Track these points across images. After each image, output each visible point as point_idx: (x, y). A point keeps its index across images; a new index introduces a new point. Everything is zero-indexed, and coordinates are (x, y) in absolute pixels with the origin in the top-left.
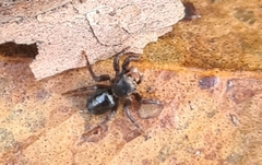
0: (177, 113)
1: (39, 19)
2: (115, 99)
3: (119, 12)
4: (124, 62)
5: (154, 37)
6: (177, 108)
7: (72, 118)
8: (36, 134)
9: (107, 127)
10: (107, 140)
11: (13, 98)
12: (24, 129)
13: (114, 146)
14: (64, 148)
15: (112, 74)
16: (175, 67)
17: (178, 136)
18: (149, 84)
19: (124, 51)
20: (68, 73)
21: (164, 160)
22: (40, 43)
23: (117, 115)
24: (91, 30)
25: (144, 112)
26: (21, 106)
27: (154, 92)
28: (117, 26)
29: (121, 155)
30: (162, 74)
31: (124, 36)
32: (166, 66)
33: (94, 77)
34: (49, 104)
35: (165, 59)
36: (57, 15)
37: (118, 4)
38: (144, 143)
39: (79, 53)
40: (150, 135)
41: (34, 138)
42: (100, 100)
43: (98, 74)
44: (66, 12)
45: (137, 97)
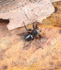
0: (52, 41)
1: (10, 11)
2: (33, 37)
3: (34, 10)
4: (36, 25)
5: (45, 18)
6: (52, 39)
7: (20, 42)
9: (30, 45)
10: (31, 49)
12: (5, 45)
13: (33, 51)
14: (17, 51)
15: (32, 29)
16: (52, 27)
17: (52, 48)
18: (44, 32)
19: (36, 22)
20: (19, 28)
21: (48, 55)
22: (10, 19)
23: (34, 41)
24: (26, 15)
26: (4, 38)
27: (45, 35)
28: (34, 14)
29: (35, 54)
30: (48, 29)
31: (36, 17)
32: (49, 27)
33: (27, 30)
34: (13, 38)
35: (48, 24)
36: (15, 10)
37: (34, 7)
38: (42, 50)
39: (22, 22)
40: (44, 48)
41: (8, 48)
42: (28, 37)
43: (28, 29)
44: (18, 9)
45: (40, 36)
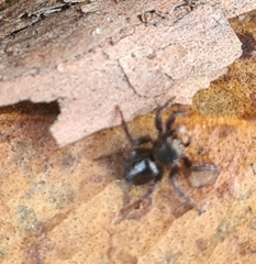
0: (236, 179)
1: (60, 68)
2: (159, 167)
3: (159, 54)
4: (168, 121)
5: (205, 83)
6: (237, 173)
7: (107, 189)
8: (63, 212)
9: (150, 200)
10: (152, 216)
11: (33, 167)
12: (49, 205)
13: (161, 224)
14: (98, 228)
15: (154, 135)
16: (232, 120)
17: (240, 207)
18: (201, 143)
19: (167, 104)
20: (100, 134)
21: (223, 239)
22: (63, 99)
23: (164, 183)
24: (126, 78)
25: (195, 180)
26: (43, 176)
27: (207, 154)
28: (158, 71)
29: (169, 234)
30: (217, 130)
31: (168, 83)
32: (221, 120)
34: (78, 173)
35: (219, 110)
36: (82, 63)
37: (158, 44)
38: (199, 219)
39: (112, 109)
40: (205, 208)
41: (61, 217)
42: (140, 167)
44: (94, 57)
45: (187, 163)
